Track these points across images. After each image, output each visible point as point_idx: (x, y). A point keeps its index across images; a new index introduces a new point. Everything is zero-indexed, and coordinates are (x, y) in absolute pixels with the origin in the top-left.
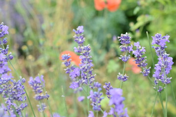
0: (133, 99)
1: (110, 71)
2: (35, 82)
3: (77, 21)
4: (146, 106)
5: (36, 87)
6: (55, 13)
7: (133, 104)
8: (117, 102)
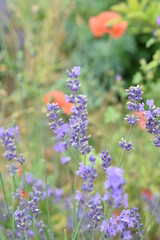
0: (134, 164)
1: (107, 120)
2: (7, 134)
3: (69, 43)
4: (151, 174)
5: (8, 142)
6: (41, 29)
7: (134, 170)
8: (115, 185)
